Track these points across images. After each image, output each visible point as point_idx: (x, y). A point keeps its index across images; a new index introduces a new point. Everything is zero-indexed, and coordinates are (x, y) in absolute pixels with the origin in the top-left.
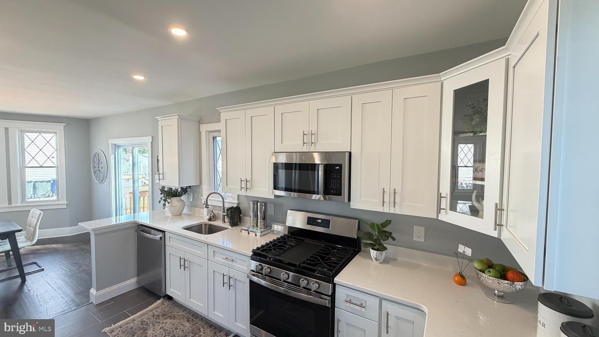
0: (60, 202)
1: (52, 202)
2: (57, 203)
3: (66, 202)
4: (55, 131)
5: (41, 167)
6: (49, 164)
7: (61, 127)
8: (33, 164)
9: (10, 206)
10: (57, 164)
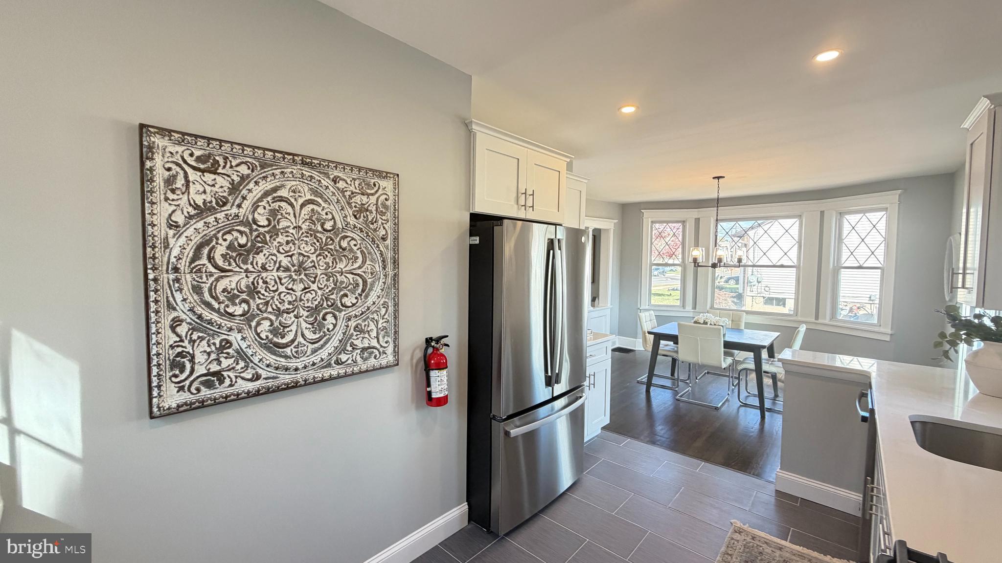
0: (882, 330)
1: (871, 326)
2: (876, 329)
3: (890, 332)
4: (884, 206)
5: (860, 267)
6: (872, 262)
7: (892, 197)
8: (851, 262)
9: (816, 321)
10: (884, 263)
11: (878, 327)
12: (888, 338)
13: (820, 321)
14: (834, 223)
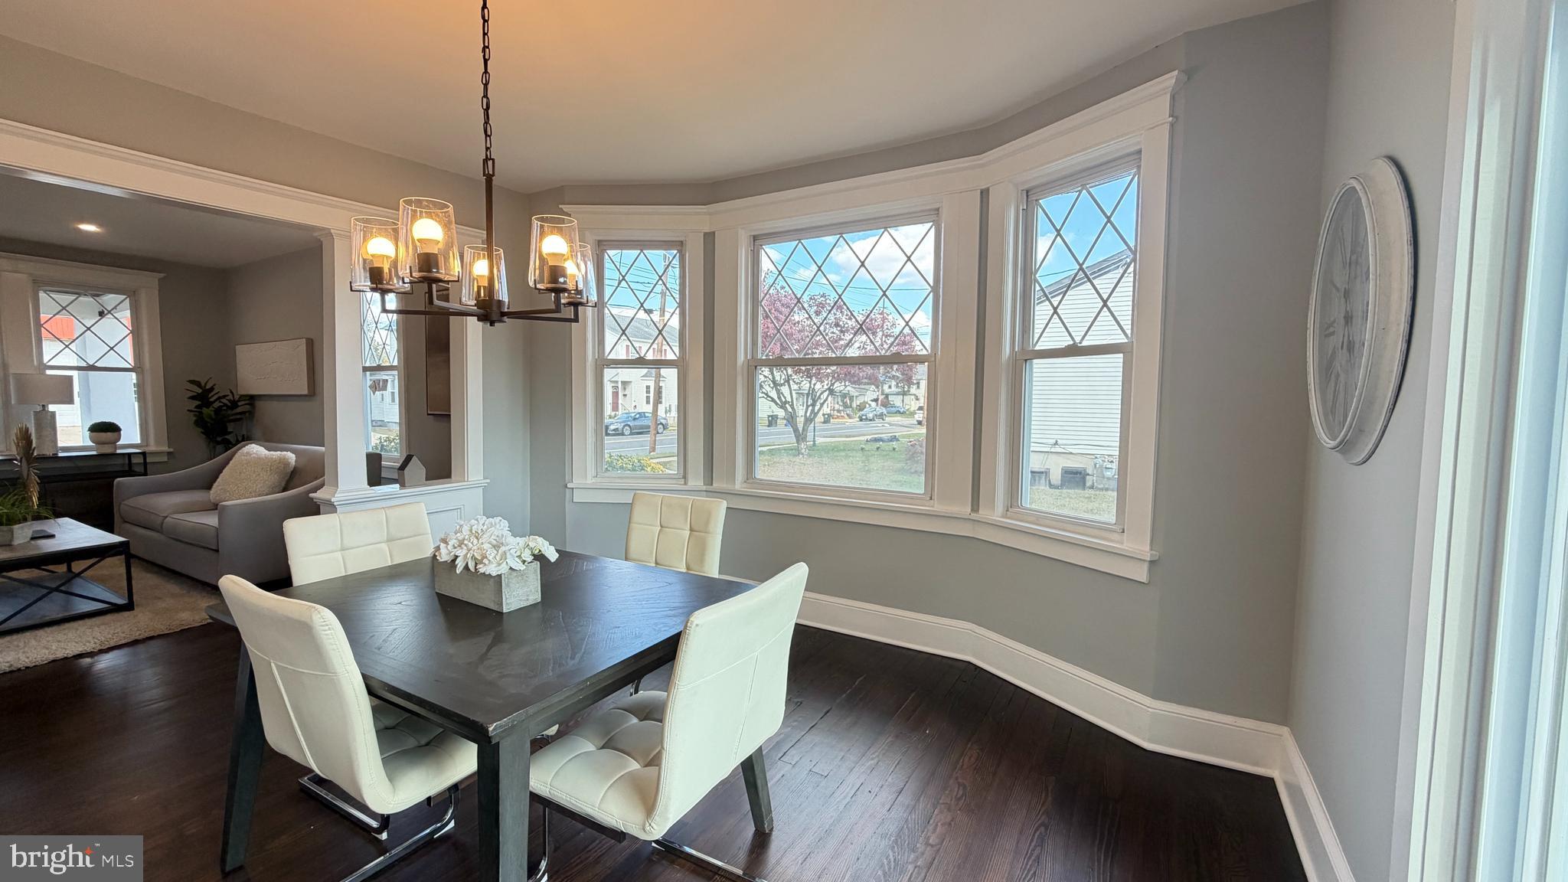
3: (1147, 553)
6: (1105, 333)
8: (1055, 339)
9: (974, 516)
10: (1132, 334)
11: (1116, 536)
12: (1141, 574)
13: (984, 513)
14: (1012, 217)
